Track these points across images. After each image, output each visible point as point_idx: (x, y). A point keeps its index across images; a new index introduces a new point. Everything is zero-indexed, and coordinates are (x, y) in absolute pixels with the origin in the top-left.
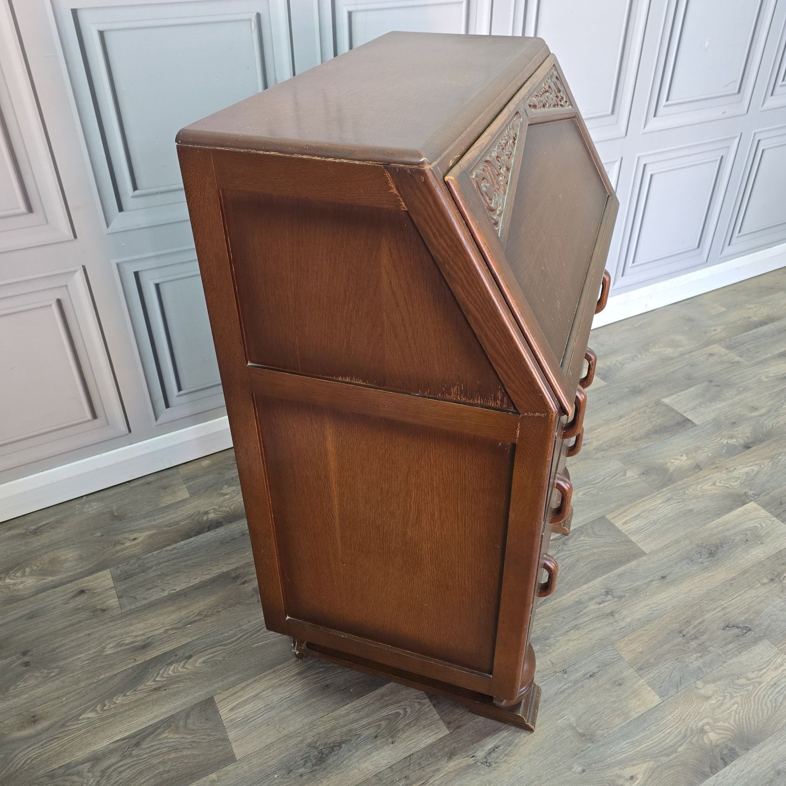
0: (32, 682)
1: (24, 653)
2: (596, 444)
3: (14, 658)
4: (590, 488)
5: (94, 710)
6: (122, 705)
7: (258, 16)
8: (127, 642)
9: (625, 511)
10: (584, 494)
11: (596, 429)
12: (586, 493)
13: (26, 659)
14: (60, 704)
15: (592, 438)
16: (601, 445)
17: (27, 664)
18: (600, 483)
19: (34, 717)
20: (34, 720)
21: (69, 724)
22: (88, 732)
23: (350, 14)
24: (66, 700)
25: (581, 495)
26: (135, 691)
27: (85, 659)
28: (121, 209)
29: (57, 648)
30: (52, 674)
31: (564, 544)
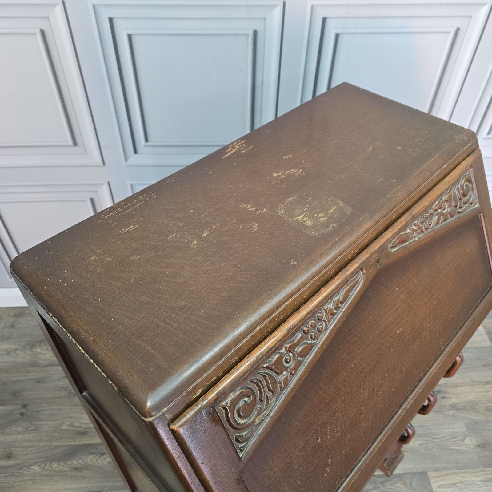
0: (20, 429)
1: (25, 406)
2: (453, 400)
3: (18, 407)
4: (428, 441)
5: (39, 466)
6: (55, 471)
7: (255, 32)
8: (76, 425)
9: (446, 475)
10: (420, 445)
11: (460, 386)
12: (423, 444)
13: (23, 411)
14: (25, 453)
15: (453, 394)
16: (458, 403)
17: (22, 414)
18: (439, 440)
19: (10, 454)
20: (9, 456)
21: (24, 469)
22: (30, 480)
23: (337, 36)
24: (30, 451)
25: (417, 444)
26: (65, 463)
27: (51, 426)
28: (136, 152)
29: (42, 411)
30: (31, 429)
31: (382, 483)
